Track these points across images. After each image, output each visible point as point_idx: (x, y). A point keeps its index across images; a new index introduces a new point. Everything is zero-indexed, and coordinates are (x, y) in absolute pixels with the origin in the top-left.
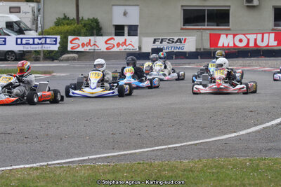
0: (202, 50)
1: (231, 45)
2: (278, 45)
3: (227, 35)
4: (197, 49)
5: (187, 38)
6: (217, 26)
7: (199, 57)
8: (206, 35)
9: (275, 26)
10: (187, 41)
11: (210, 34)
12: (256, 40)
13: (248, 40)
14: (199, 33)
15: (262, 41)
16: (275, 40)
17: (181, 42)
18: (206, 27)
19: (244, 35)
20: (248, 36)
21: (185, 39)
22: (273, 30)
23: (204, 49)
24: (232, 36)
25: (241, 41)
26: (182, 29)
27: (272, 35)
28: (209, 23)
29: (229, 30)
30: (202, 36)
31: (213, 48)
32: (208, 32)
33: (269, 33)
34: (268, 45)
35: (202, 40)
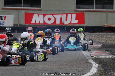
0: (19, 26)
1: (42, 22)
2: (78, 23)
3: (38, 15)
4: (14, 25)
5: (7, 16)
6: (31, 7)
7: (16, 31)
8: (22, 14)
9: (77, 8)
10: (6, 18)
11: (25, 13)
12: (61, 19)
13: (55, 19)
14: (16, 12)
15: (66, 20)
16: (76, 19)
17: (2, 19)
18: (22, 8)
19: (52, 15)
20: (55, 16)
21: (5, 17)
22: (75, 11)
23: (20, 25)
24: (43, 15)
25: (49, 19)
26: (3, 9)
27: (74, 16)
28: (25, 5)
29: (41, 10)
30: (19, 14)
31: (27, 24)
32: (24, 11)
33: (72, 14)
34: (70, 23)
35: (19, 17)
